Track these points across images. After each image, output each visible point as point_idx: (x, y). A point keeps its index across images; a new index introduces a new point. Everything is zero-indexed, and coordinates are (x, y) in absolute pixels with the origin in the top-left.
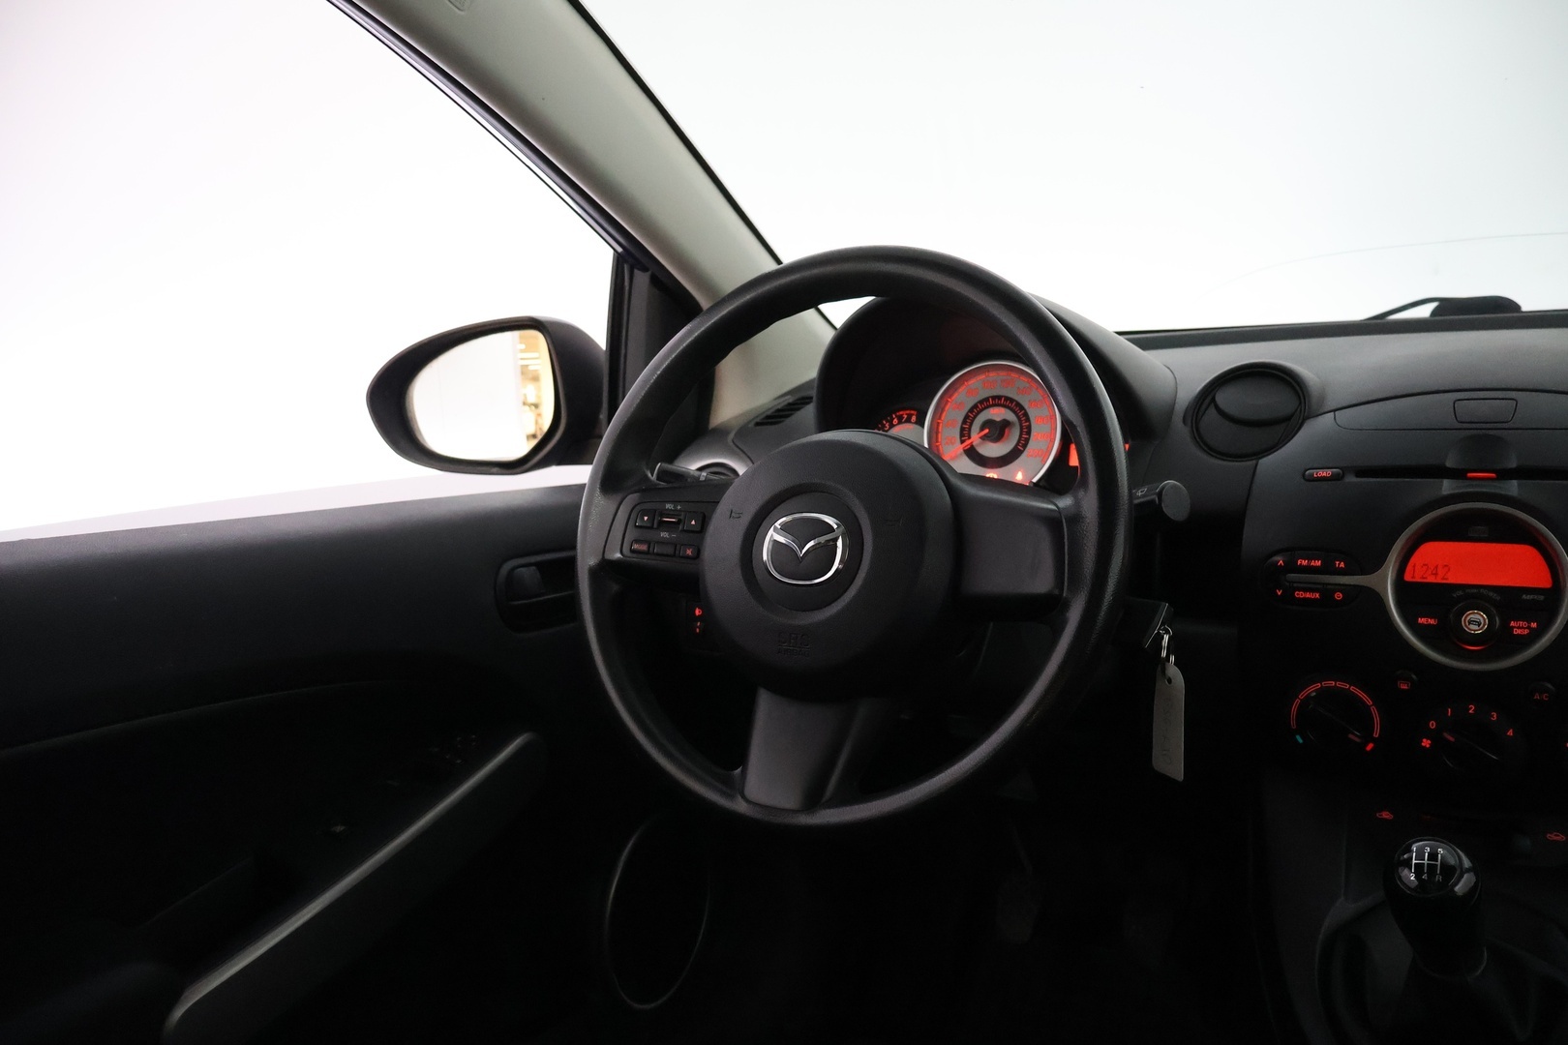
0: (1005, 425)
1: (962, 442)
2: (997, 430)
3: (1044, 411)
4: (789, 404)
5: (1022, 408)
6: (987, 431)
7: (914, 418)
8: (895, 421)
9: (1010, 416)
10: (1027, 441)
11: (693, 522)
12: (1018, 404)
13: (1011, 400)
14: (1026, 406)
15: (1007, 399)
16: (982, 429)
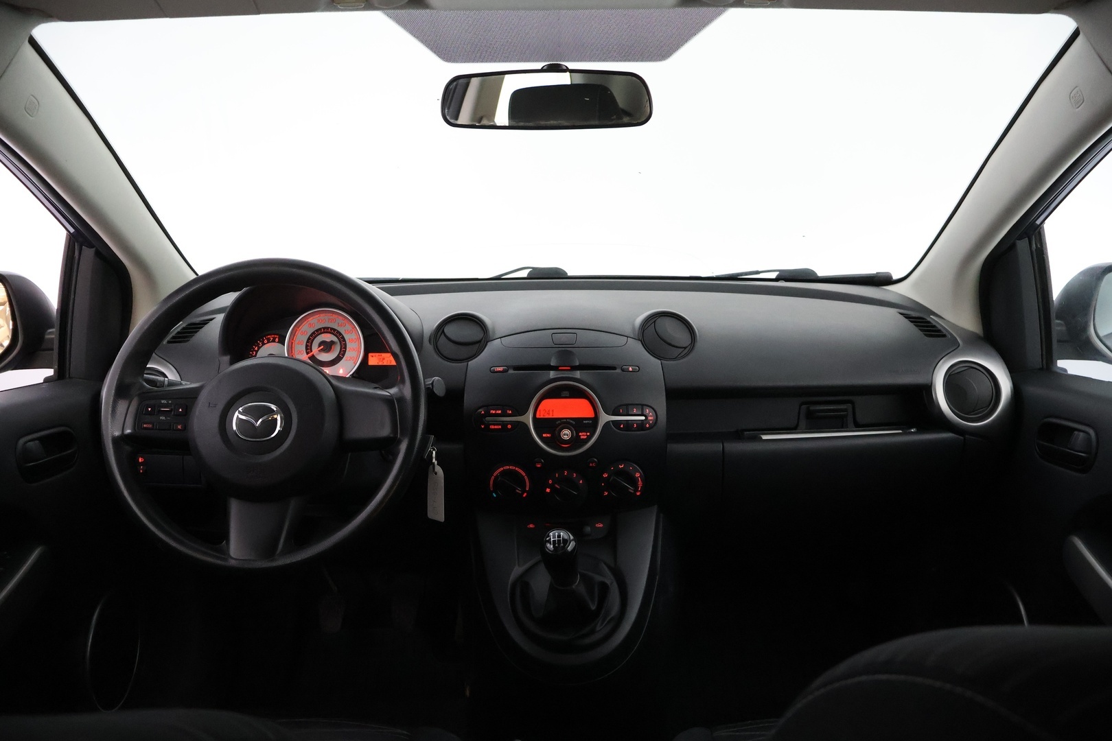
0: (332, 343)
1: (307, 353)
2: (327, 347)
3: (353, 336)
4: (184, 328)
5: (340, 334)
6: (322, 347)
7: (277, 340)
8: (266, 341)
9: (335, 339)
10: (345, 352)
11: (180, 410)
12: (338, 332)
13: (334, 330)
14: (343, 332)
15: (332, 329)
16: (319, 346)
